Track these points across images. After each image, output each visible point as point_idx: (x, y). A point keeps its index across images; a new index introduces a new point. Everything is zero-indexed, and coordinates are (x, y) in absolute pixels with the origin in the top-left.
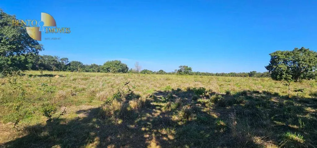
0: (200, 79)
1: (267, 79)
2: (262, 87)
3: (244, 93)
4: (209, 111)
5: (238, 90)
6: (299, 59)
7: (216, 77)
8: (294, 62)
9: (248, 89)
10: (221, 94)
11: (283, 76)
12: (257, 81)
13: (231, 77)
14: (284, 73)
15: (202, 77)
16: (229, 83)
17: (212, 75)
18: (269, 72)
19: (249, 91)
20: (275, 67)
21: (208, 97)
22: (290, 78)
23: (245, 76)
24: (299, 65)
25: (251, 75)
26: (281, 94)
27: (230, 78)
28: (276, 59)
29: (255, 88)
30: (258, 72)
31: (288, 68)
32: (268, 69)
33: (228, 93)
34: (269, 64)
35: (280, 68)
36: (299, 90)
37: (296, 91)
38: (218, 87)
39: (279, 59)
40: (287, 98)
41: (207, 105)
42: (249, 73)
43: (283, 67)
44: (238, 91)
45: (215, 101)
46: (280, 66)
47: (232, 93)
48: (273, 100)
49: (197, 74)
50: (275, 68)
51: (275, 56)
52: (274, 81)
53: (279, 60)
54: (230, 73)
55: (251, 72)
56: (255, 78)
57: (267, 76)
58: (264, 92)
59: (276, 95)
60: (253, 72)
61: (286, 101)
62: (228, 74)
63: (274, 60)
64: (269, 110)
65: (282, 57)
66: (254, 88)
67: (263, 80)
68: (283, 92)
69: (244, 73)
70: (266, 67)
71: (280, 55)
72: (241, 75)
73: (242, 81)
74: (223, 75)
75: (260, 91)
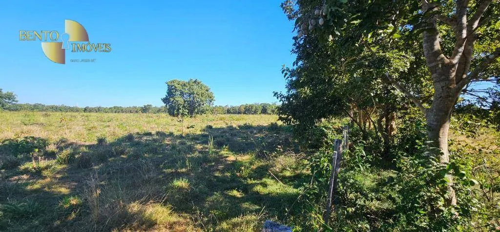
0: (42, 119)
1: (163, 115)
2: (157, 126)
3: (130, 138)
4: (49, 185)
5: (122, 133)
6: (193, 92)
7: (85, 114)
8: (190, 95)
9: (137, 130)
10: (87, 143)
11: (180, 110)
12: (151, 119)
13: (114, 114)
14: (181, 107)
15: (46, 115)
16: (108, 124)
17: (77, 110)
18: (166, 106)
19: (138, 133)
20: (172, 99)
21: (51, 155)
22: (186, 113)
23: (137, 112)
24: (194, 99)
25: (145, 110)
26: (176, 133)
27: (111, 115)
28: (173, 89)
29: (147, 129)
30: (154, 106)
31: (185, 101)
32: (165, 103)
33: (101, 141)
34: (166, 96)
35: (177, 101)
36: (191, 127)
37: (188, 128)
38: (85, 132)
39: (176, 90)
40: (181, 137)
41: (45, 173)
42: (142, 108)
43: (180, 100)
44: (121, 136)
45: (70, 160)
46: (177, 99)
47: (109, 140)
48: (167, 141)
49: (35, 108)
50: (173, 101)
51: (172, 86)
52: (172, 117)
53: (175, 92)
54: (112, 106)
55: (145, 107)
56: (150, 115)
57: (165, 111)
58: (158, 133)
59: (171, 134)
60: (148, 105)
61: (179, 141)
62: (110, 108)
63: (171, 91)
64: (160, 156)
65: (179, 87)
66: (145, 129)
67: (159, 118)
68: (178, 131)
69: (135, 107)
70: (162, 100)
71: (176, 86)
72: (130, 111)
73: (130, 120)
74: (99, 110)
75: (153, 132)
